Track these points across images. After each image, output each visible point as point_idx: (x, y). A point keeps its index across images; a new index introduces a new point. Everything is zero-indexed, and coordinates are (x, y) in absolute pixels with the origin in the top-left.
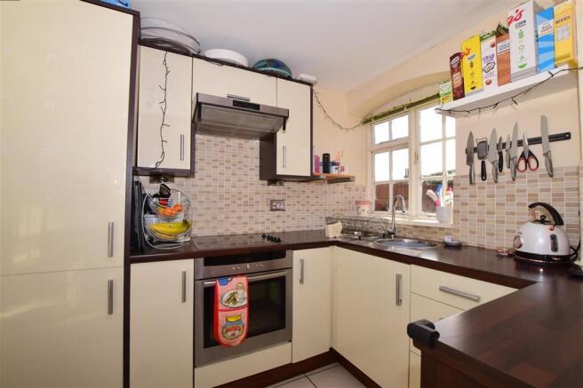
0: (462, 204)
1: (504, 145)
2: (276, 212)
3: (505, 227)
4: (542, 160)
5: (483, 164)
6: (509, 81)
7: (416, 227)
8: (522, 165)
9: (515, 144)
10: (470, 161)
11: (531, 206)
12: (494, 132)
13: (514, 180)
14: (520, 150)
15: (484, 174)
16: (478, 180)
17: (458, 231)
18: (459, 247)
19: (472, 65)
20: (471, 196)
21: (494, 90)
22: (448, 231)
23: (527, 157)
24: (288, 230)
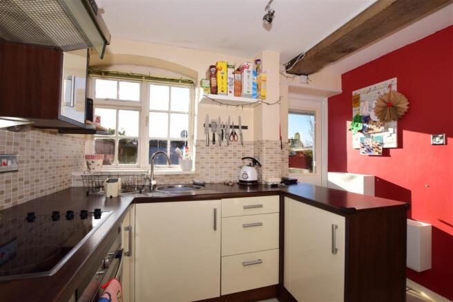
0: (201, 158)
1: (224, 126)
2: (5, 175)
3: (224, 170)
4: (239, 136)
5: (214, 134)
6: (239, 96)
7: (166, 175)
8: (232, 137)
9: (229, 127)
10: (206, 132)
11: (243, 159)
12: (219, 118)
13: (228, 145)
14: (231, 130)
15: (214, 140)
16: (211, 143)
17: (199, 175)
18: (203, 185)
19: (222, 78)
20: (207, 153)
21: (231, 97)
22: (192, 176)
23: (234, 134)
24: (20, 202)
